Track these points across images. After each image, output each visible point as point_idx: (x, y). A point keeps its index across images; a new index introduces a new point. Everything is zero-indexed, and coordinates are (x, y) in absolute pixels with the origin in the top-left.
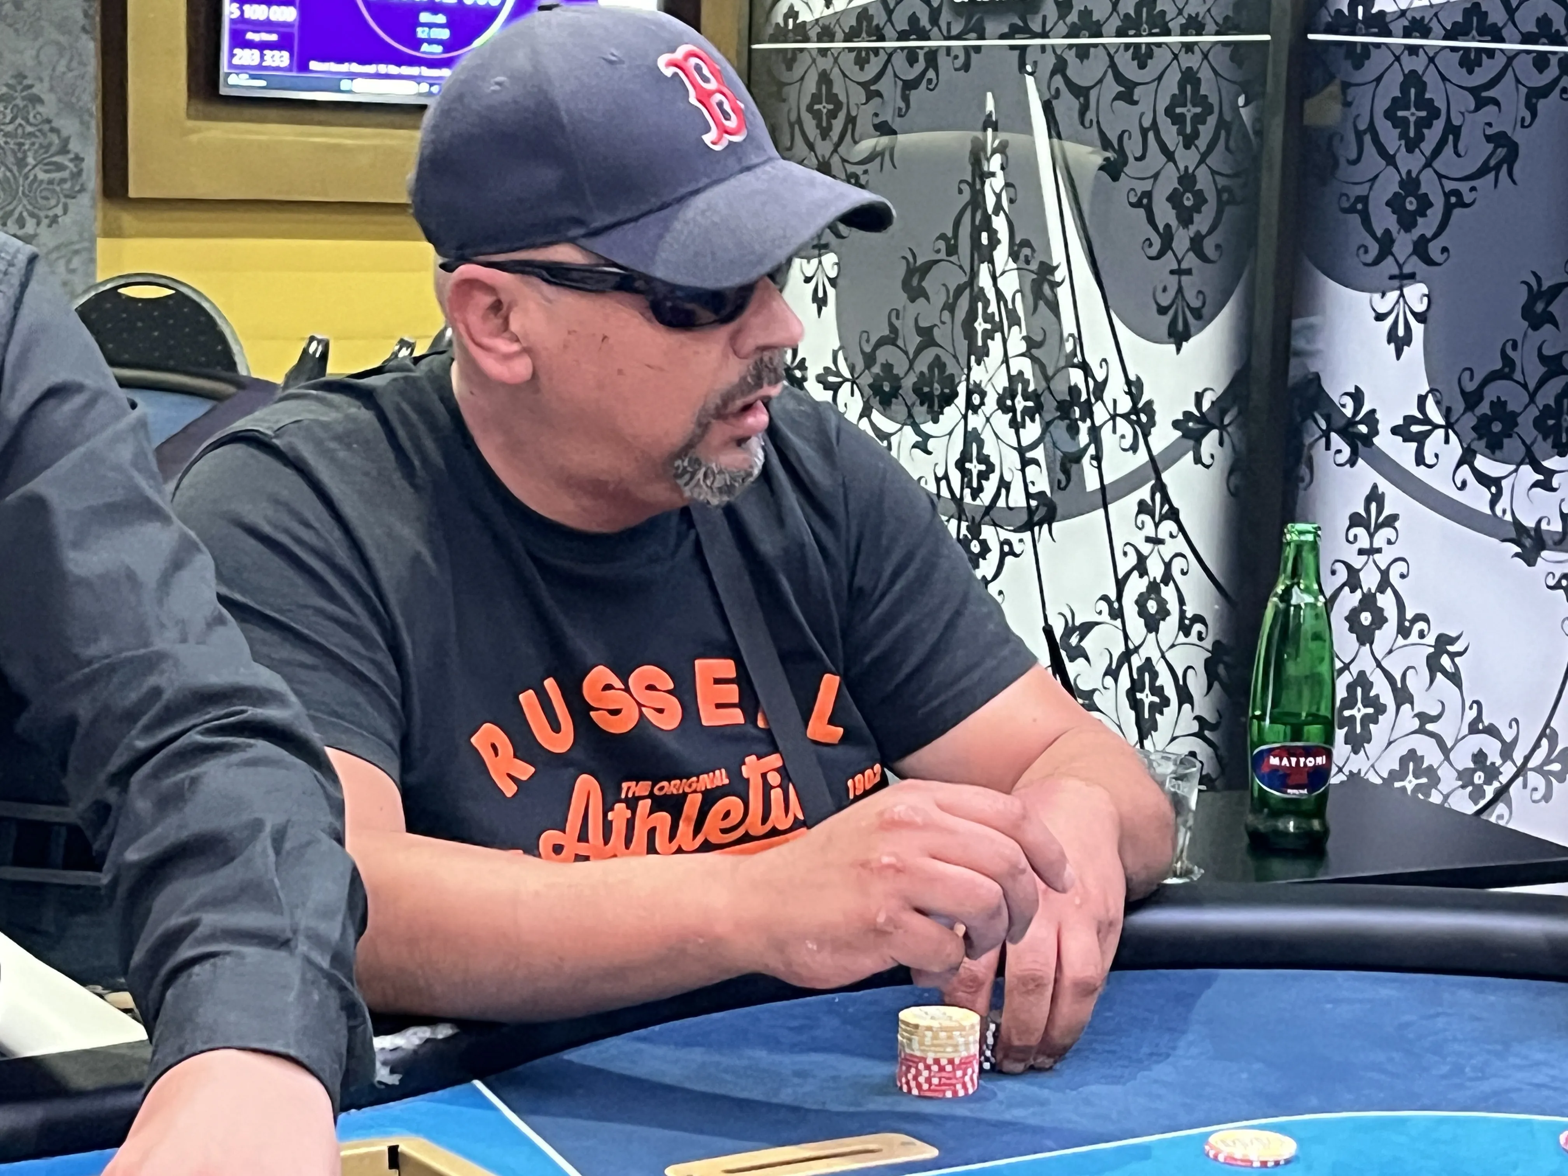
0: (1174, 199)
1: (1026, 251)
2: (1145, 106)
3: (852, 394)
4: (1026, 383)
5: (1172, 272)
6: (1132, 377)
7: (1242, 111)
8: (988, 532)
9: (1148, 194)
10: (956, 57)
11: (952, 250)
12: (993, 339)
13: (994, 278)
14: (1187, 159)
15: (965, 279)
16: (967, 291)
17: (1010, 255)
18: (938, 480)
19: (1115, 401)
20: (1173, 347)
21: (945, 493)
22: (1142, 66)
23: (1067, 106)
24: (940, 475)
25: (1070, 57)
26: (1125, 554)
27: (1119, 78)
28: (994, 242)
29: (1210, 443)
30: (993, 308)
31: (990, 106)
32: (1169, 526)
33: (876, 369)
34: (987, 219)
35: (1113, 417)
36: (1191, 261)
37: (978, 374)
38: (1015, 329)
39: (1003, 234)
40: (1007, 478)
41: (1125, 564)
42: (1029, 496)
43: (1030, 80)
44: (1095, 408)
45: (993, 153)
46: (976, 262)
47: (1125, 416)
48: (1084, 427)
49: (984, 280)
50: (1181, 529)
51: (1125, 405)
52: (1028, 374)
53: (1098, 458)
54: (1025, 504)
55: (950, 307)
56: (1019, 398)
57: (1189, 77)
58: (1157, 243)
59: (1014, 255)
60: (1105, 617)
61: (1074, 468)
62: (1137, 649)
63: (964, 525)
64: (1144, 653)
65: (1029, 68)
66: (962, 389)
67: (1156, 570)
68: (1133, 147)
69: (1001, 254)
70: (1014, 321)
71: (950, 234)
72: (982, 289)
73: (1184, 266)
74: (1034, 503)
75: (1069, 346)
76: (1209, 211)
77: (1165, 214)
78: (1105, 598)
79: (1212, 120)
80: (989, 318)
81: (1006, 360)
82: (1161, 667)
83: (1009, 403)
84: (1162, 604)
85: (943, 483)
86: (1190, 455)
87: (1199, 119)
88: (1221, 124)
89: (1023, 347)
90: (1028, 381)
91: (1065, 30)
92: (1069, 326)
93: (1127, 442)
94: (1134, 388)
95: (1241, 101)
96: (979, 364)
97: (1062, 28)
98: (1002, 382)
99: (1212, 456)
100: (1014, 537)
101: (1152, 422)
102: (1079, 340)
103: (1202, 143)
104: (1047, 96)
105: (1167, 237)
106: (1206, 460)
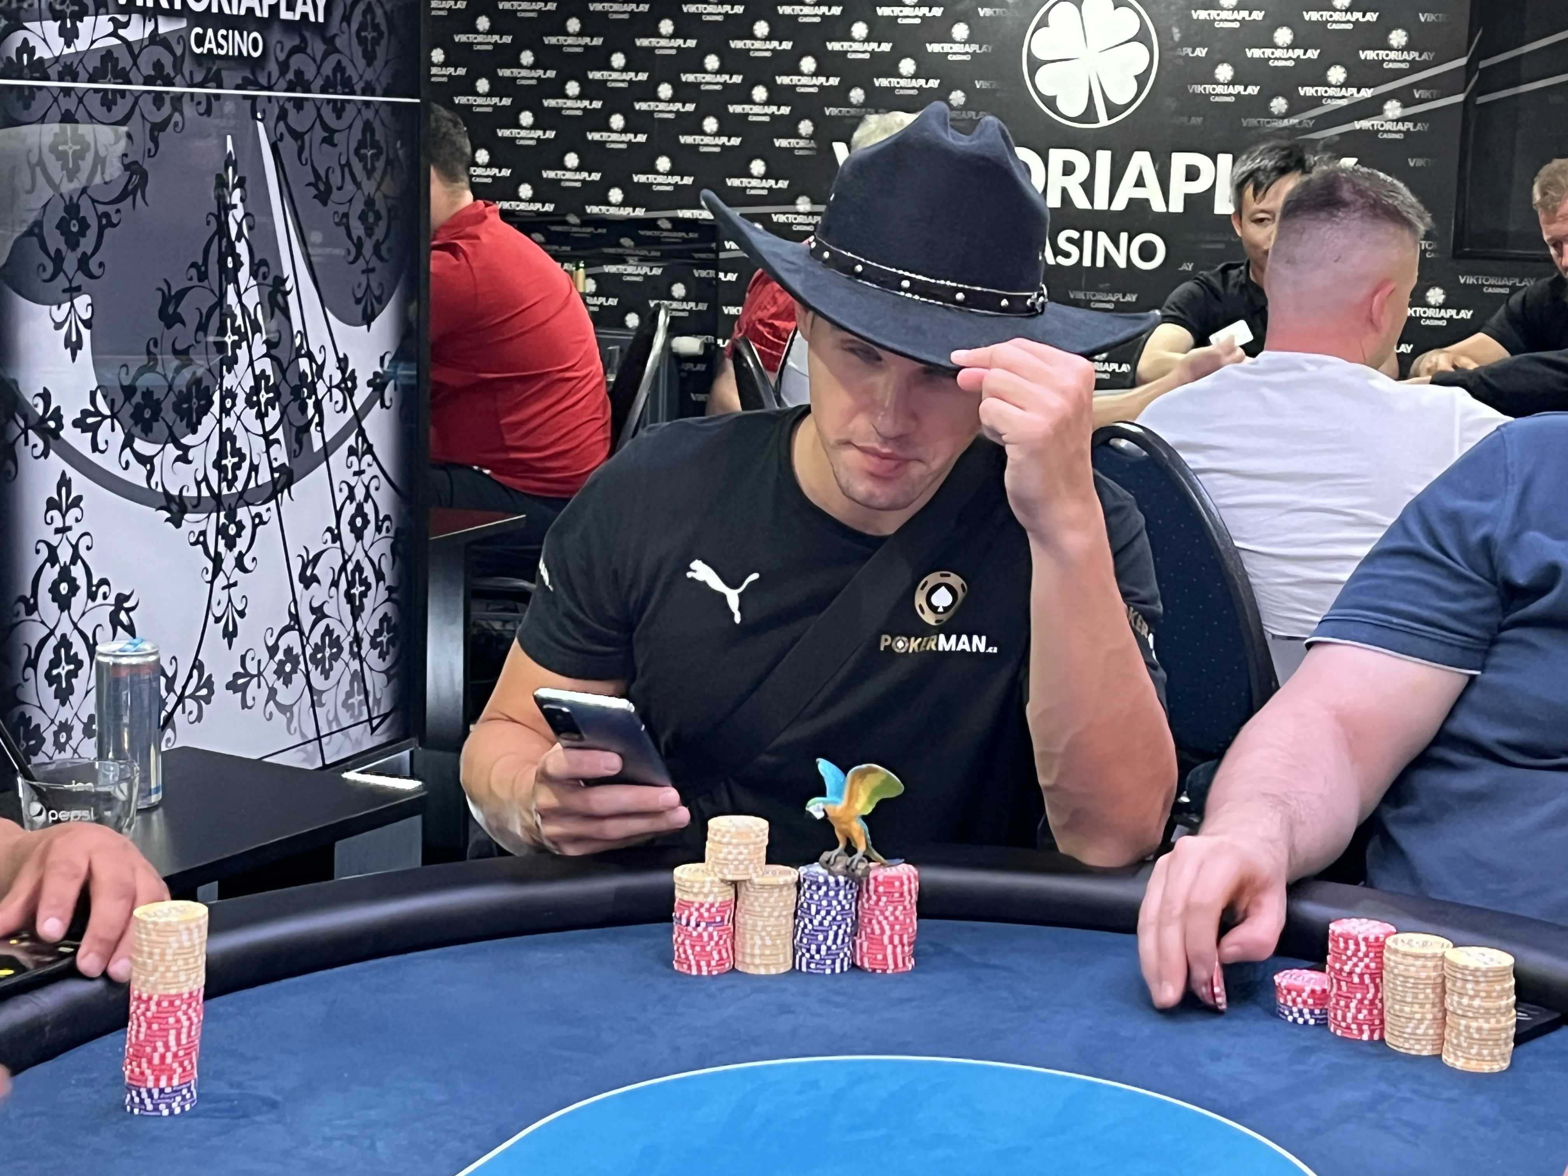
0: (363, 217)
1: (263, 269)
2: (342, 148)
3: (113, 429)
4: (268, 378)
5: (363, 272)
6: (341, 356)
7: (400, 152)
8: (243, 514)
9: (346, 215)
10: (199, 103)
11: (203, 276)
12: (240, 348)
13: (239, 295)
14: (369, 187)
15: (214, 300)
16: (218, 311)
17: (251, 274)
18: (198, 484)
19: (331, 377)
20: (365, 327)
21: (205, 493)
22: (339, 117)
23: (289, 146)
24: (199, 479)
25: (289, 106)
26: (341, 490)
27: (325, 126)
28: (238, 264)
29: (389, 392)
30: (239, 321)
31: (230, 147)
32: (368, 458)
33: (137, 398)
34: (231, 246)
35: (330, 389)
36: (374, 262)
37: (229, 381)
38: (258, 335)
39: (245, 258)
40: (256, 462)
41: (340, 498)
42: (273, 470)
43: (260, 125)
44: (318, 386)
45: (234, 189)
46: (224, 283)
47: (338, 386)
48: (310, 402)
49: (231, 298)
50: (375, 458)
51: (337, 377)
52: (269, 372)
53: (320, 424)
54: (269, 478)
55: (203, 327)
56: (263, 392)
57: (368, 127)
58: (353, 250)
59: (254, 273)
60: (329, 544)
61: (305, 437)
62: (350, 557)
63: (222, 514)
64: (354, 559)
65: (259, 116)
66: (216, 397)
67: (360, 494)
68: (335, 179)
69: (244, 274)
70: (256, 328)
71: (200, 263)
72: (230, 306)
73: (371, 266)
74: (276, 475)
75: (298, 341)
76: (383, 225)
77: (358, 229)
78: (329, 529)
79: (383, 158)
80: (236, 331)
81: (251, 363)
82: (366, 564)
83: (255, 398)
84: (365, 517)
85: (203, 485)
86: (378, 403)
87: (375, 157)
88: (388, 162)
89: (264, 349)
90: (269, 377)
91: (285, 86)
92: (297, 326)
93: (339, 406)
94: (342, 363)
95: (399, 144)
96: (229, 371)
97: (283, 83)
98: (249, 382)
99: (391, 400)
100: (262, 509)
101: (355, 386)
102: (304, 335)
103: (377, 175)
104: (274, 139)
105: (359, 245)
106: (387, 403)
